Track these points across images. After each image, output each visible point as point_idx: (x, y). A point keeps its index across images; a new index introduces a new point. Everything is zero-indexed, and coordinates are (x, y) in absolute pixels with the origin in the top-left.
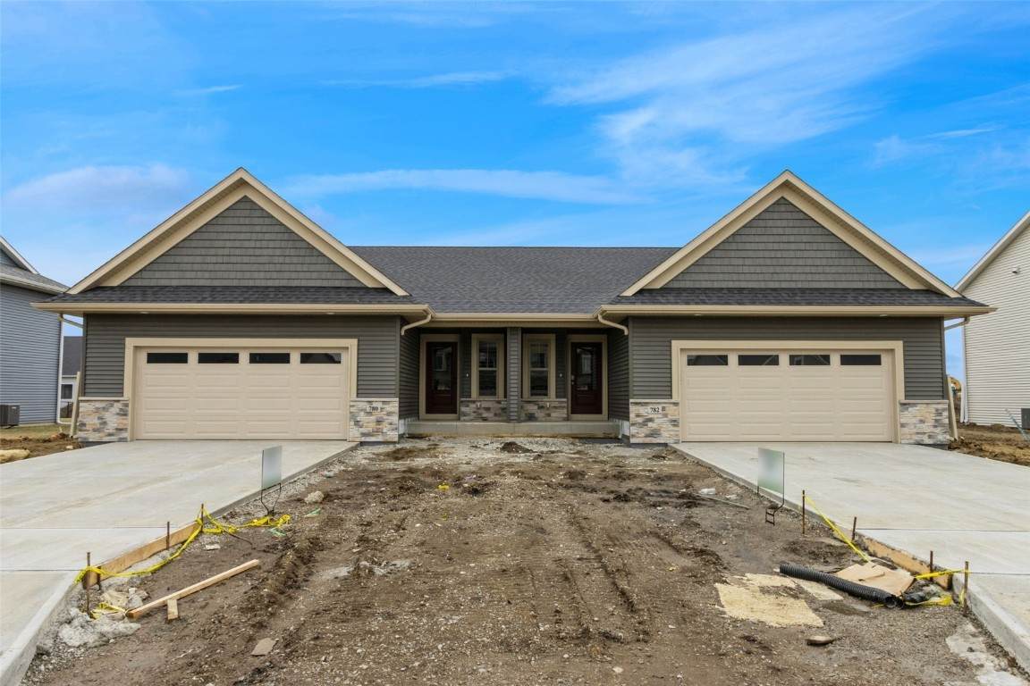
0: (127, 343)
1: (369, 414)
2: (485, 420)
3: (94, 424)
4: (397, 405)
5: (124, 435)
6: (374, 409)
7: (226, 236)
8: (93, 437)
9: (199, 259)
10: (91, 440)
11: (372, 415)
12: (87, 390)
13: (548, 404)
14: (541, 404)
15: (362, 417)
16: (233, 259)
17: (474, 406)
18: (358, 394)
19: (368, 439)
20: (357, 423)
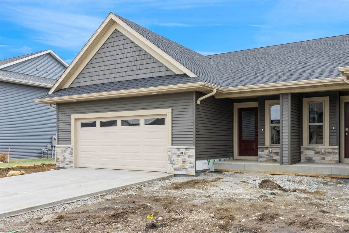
0: (72, 117)
1: (178, 156)
2: (275, 161)
3: (61, 159)
4: (194, 150)
5: (72, 165)
6: (181, 153)
7: (108, 54)
8: (61, 165)
9: (97, 69)
10: (61, 167)
11: (180, 157)
12: (59, 142)
13: (323, 150)
14: (317, 150)
15: (175, 158)
16: (112, 67)
17: (267, 151)
18: (172, 144)
19: (178, 173)
20: (172, 162)
